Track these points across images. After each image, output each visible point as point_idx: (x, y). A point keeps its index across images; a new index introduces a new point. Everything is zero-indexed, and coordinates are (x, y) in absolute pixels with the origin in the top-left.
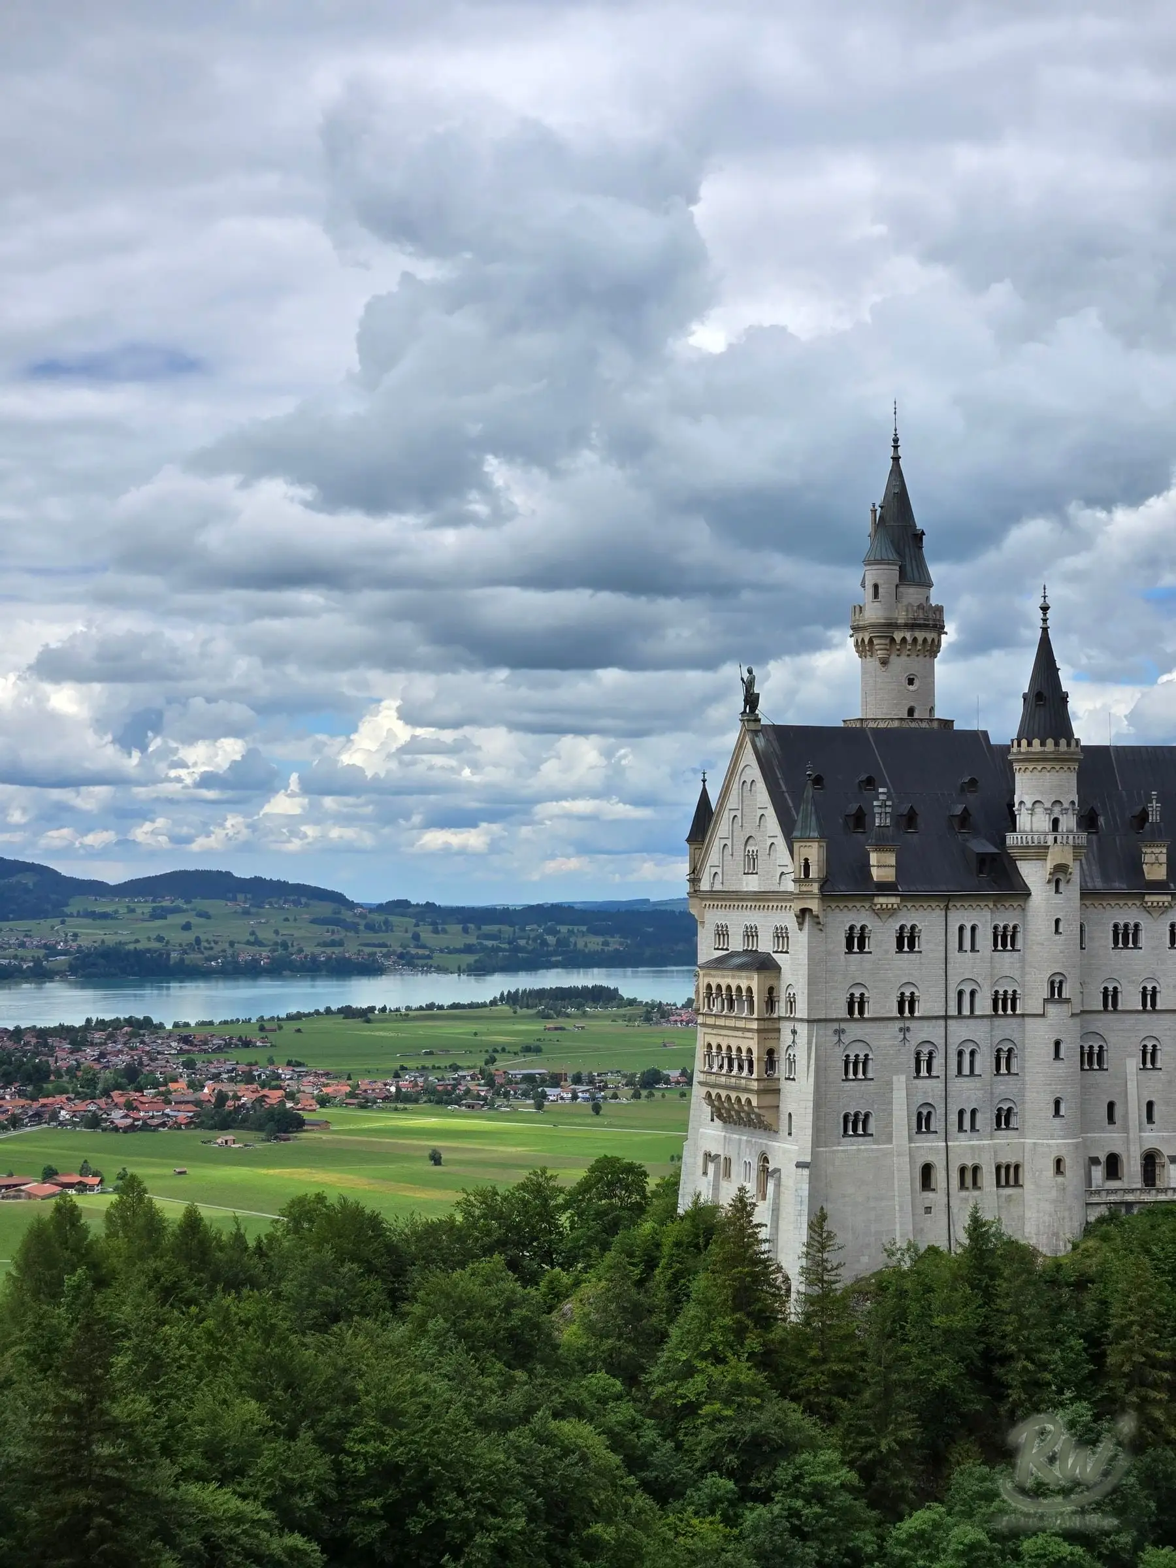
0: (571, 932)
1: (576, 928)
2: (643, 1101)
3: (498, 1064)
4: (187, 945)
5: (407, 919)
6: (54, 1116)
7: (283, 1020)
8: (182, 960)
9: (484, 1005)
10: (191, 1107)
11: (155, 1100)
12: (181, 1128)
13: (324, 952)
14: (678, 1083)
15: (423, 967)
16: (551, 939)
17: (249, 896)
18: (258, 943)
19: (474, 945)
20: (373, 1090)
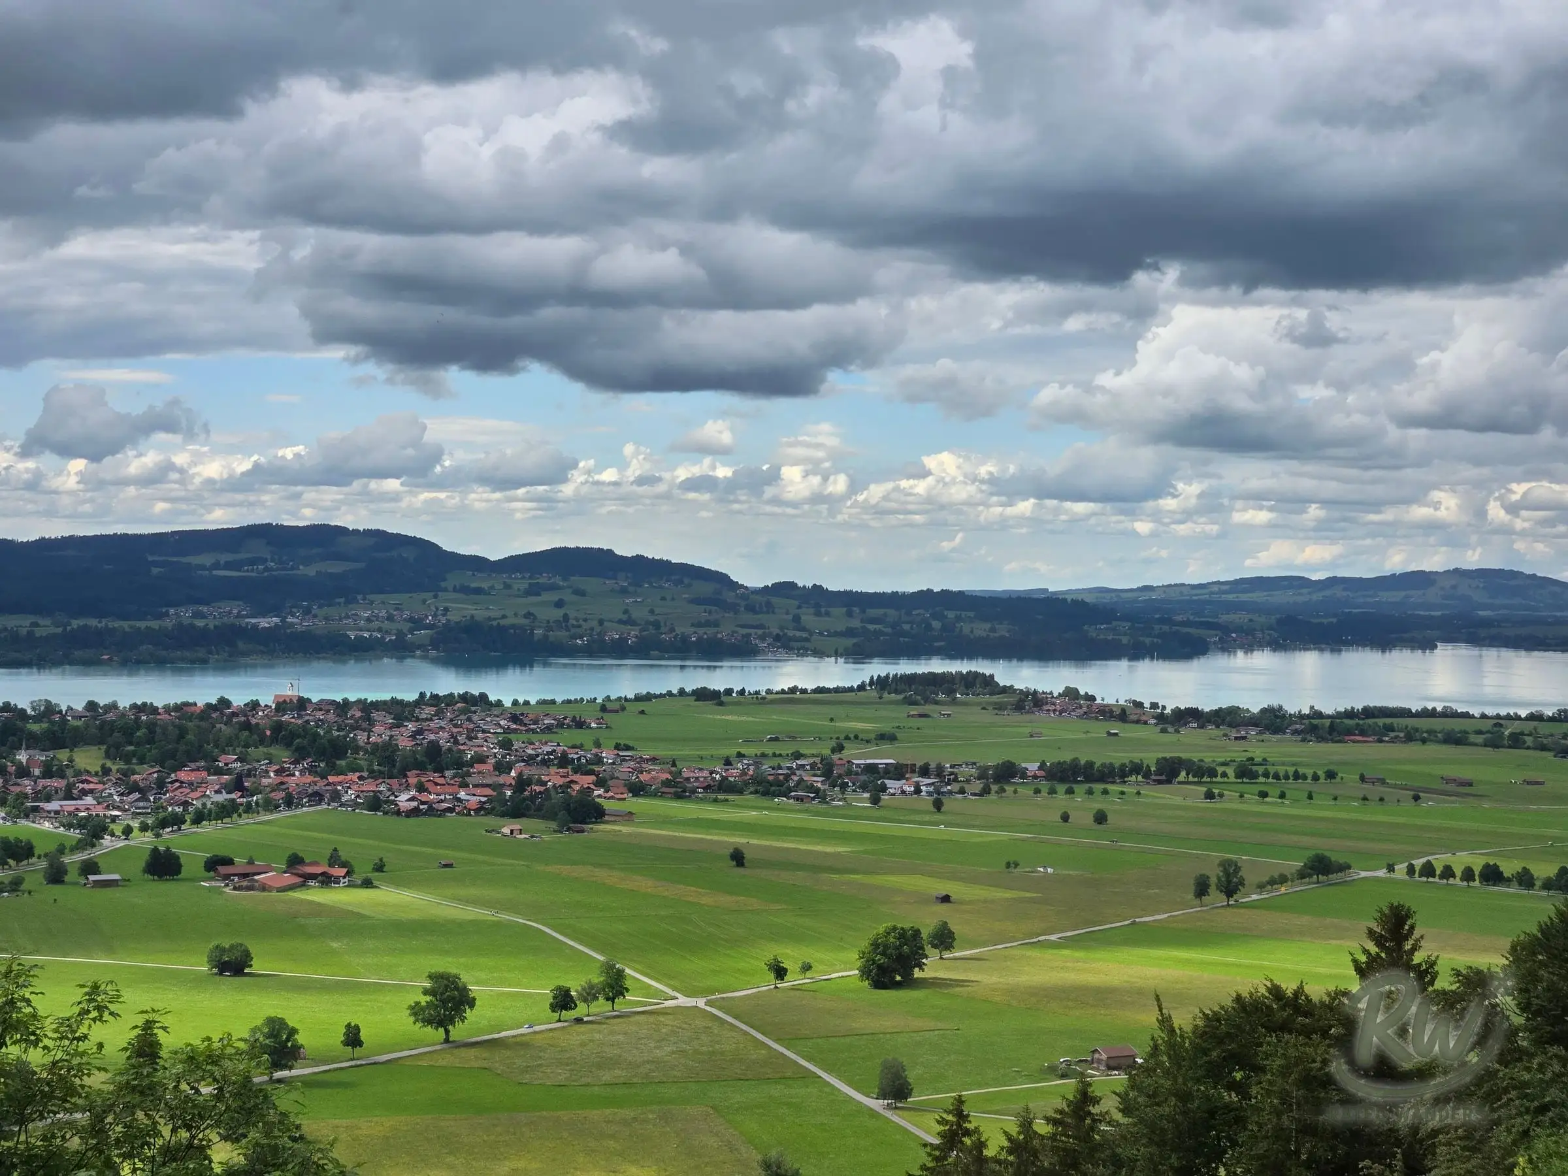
0: (958, 619)
1: (963, 614)
2: (993, 797)
3: (846, 753)
4: (555, 622)
5: (792, 601)
6: (336, 796)
7: (630, 700)
8: (546, 637)
9: (851, 689)
10: (489, 792)
11: (452, 782)
12: (469, 814)
13: (695, 633)
14: (1035, 777)
15: (799, 650)
16: (936, 624)
17: (629, 575)
18: (630, 622)
19: (856, 628)
20: (697, 778)
